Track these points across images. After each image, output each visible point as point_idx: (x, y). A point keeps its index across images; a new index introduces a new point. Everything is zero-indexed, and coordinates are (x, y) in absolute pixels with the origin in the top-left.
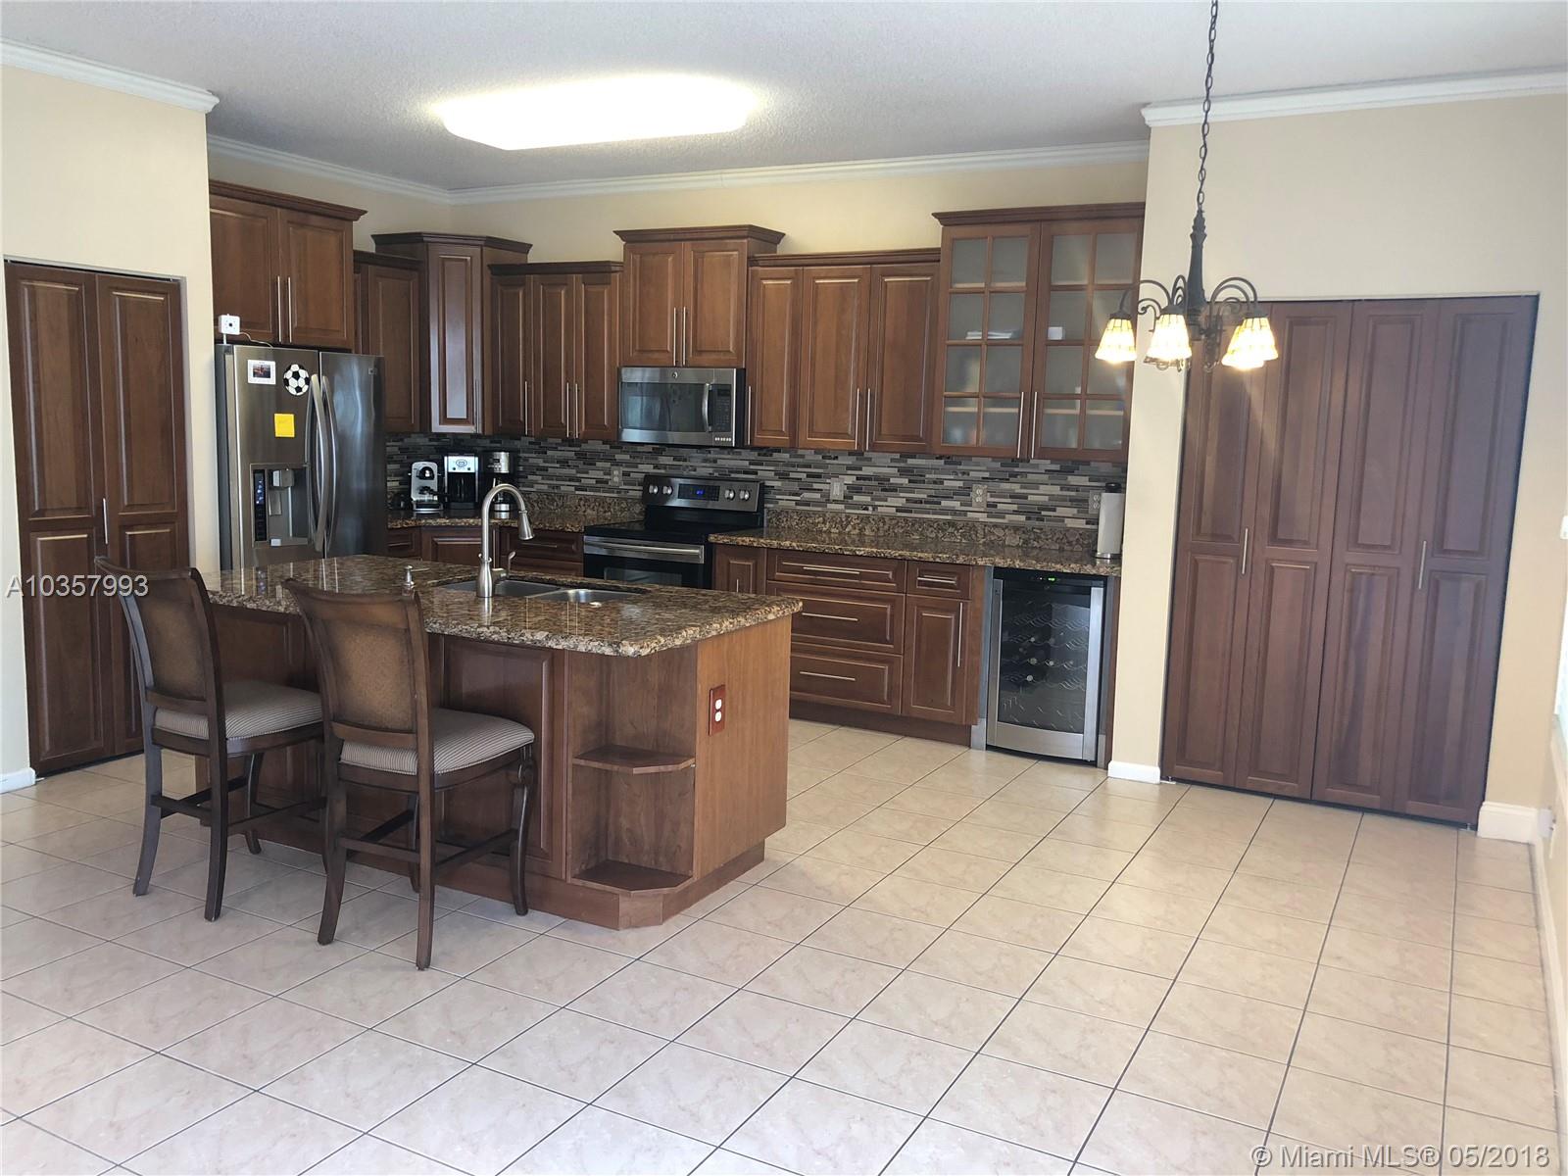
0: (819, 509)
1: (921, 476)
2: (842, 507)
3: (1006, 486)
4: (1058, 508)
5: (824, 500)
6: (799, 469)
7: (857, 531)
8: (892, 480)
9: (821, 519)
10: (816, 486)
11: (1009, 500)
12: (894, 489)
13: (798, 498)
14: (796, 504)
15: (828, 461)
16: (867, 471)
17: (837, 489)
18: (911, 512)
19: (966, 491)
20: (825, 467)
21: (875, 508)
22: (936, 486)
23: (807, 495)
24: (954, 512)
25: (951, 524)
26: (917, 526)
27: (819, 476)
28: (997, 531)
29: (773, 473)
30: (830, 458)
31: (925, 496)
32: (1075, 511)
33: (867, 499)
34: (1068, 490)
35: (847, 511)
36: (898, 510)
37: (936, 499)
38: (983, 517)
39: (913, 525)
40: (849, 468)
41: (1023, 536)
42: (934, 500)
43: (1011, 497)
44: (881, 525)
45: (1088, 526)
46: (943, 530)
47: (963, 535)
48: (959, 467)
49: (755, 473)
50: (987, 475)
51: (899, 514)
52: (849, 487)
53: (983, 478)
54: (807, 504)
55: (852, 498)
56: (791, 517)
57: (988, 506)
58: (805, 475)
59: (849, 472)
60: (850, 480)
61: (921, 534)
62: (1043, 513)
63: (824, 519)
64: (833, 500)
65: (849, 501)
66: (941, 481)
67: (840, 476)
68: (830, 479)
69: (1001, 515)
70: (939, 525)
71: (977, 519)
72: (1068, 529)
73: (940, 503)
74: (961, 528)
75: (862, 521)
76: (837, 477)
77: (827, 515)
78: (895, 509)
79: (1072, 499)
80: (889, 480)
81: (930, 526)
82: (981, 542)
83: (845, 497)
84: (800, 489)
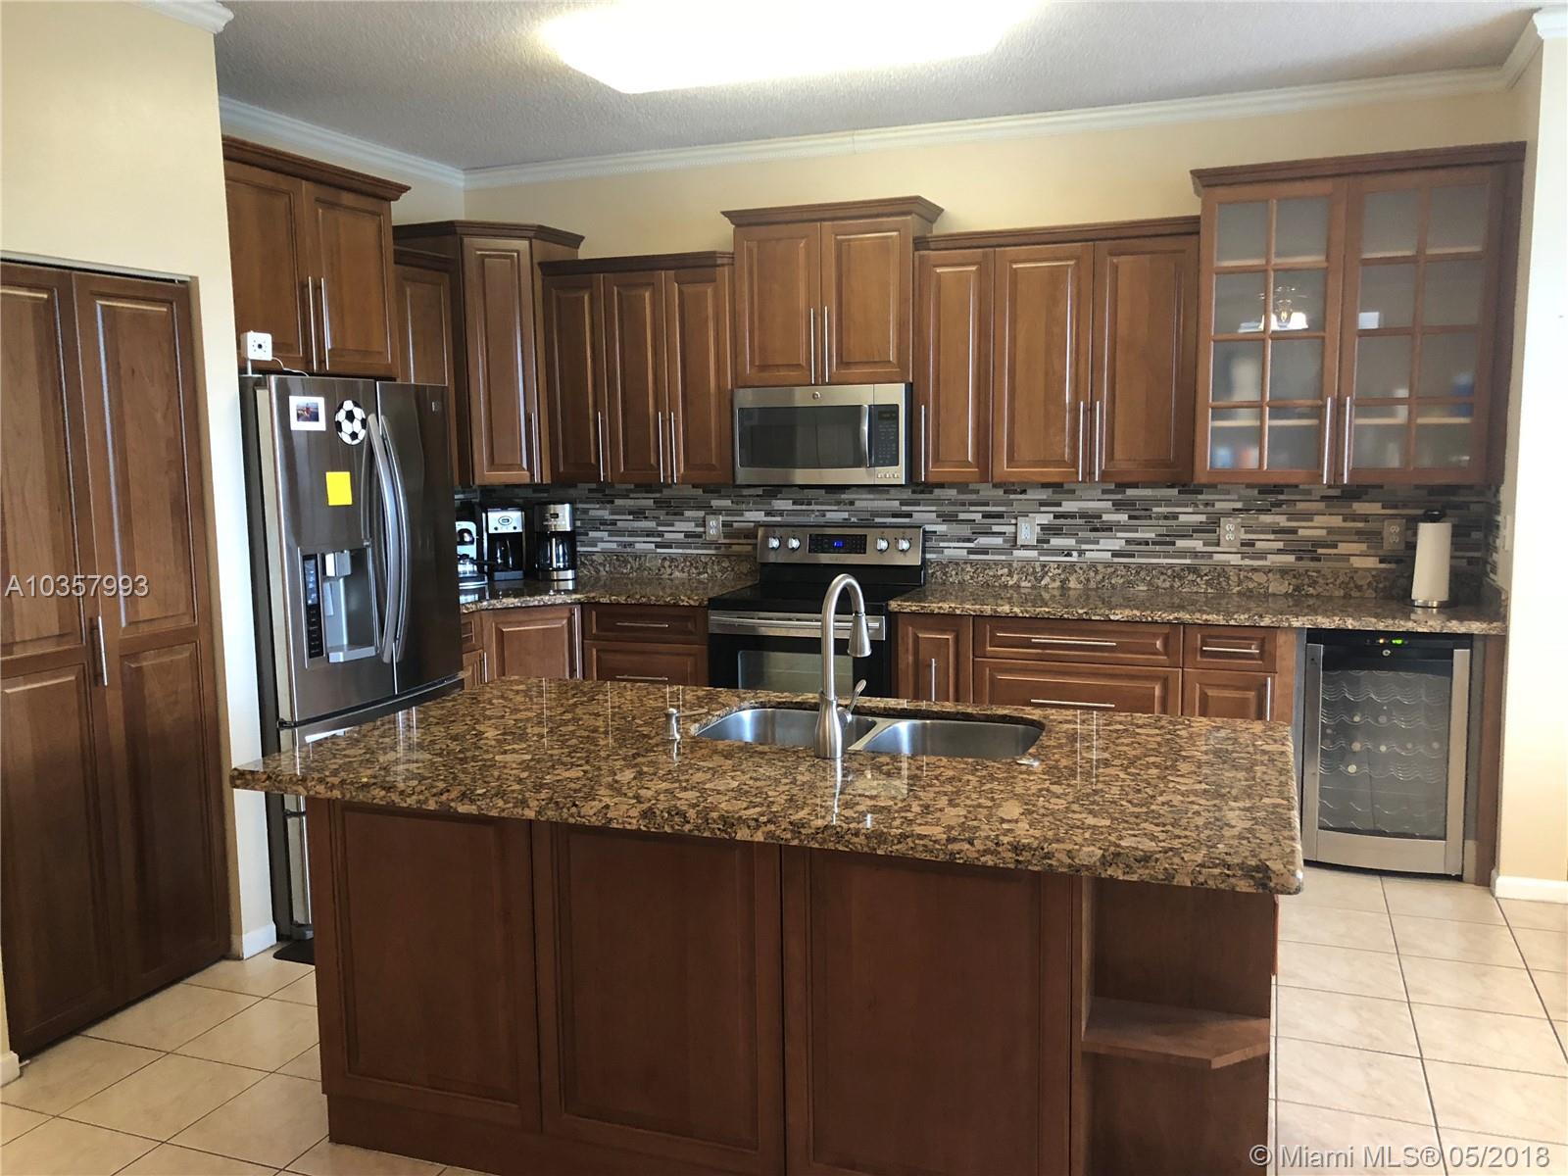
0: (1003, 558)
1: (1147, 510)
2: (1034, 554)
3: (1266, 519)
4: (1340, 544)
5: (1007, 546)
6: (972, 508)
7: (1058, 583)
8: (1105, 517)
9: (1006, 570)
10: (995, 529)
11: (1272, 537)
12: (1108, 528)
13: (972, 545)
14: (969, 553)
15: (1012, 497)
16: (1069, 506)
17: (1028, 532)
18: (1133, 556)
19: (1211, 527)
20: (1010, 503)
21: (1081, 553)
22: (1168, 522)
23: (983, 541)
24: (1195, 554)
25: (1193, 570)
26: (1143, 574)
27: (1000, 516)
28: (1257, 577)
29: (935, 514)
30: (1014, 492)
31: (1153, 535)
32: (1363, 547)
33: (1071, 542)
34: (1354, 521)
35: (1042, 558)
36: (1115, 554)
37: (1168, 539)
38: (1235, 560)
39: (1138, 573)
40: (1043, 504)
41: (1294, 581)
42: (1166, 540)
43: (1274, 532)
44: (1092, 574)
45: (1383, 566)
46: (1181, 578)
47: (1208, 583)
48: (1200, 497)
49: (909, 515)
50: (1239, 505)
51: (1116, 560)
52: (1044, 528)
53: (1234, 510)
54: (984, 551)
55: (1048, 542)
56: (963, 570)
57: (1243, 545)
58: (980, 515)
59: (1043, 509)
60: (1046, 519)
61: (1150, 584)
62: (1320, 551)
63: (1010, 570)
64: (1022, 546)
65: (1045, 546)
66: (1175, 516)
67: (1030, 515)
68: (1016, 519)
69: (1262, 555)
70: (1174, 571)
71: (1229, 562)
72: (1356, 570)
73: (1174, 544)
74: (1206, 575)
75: (1064, 571)
76: (1027, 516)
77: (1015, 565)
78: (1110, 553)
79: (1359, 532)
80: (1101, 517)
81: (1162, 573)
82: (1234, 591)
83: (1038, 541)
84: (973, 533)
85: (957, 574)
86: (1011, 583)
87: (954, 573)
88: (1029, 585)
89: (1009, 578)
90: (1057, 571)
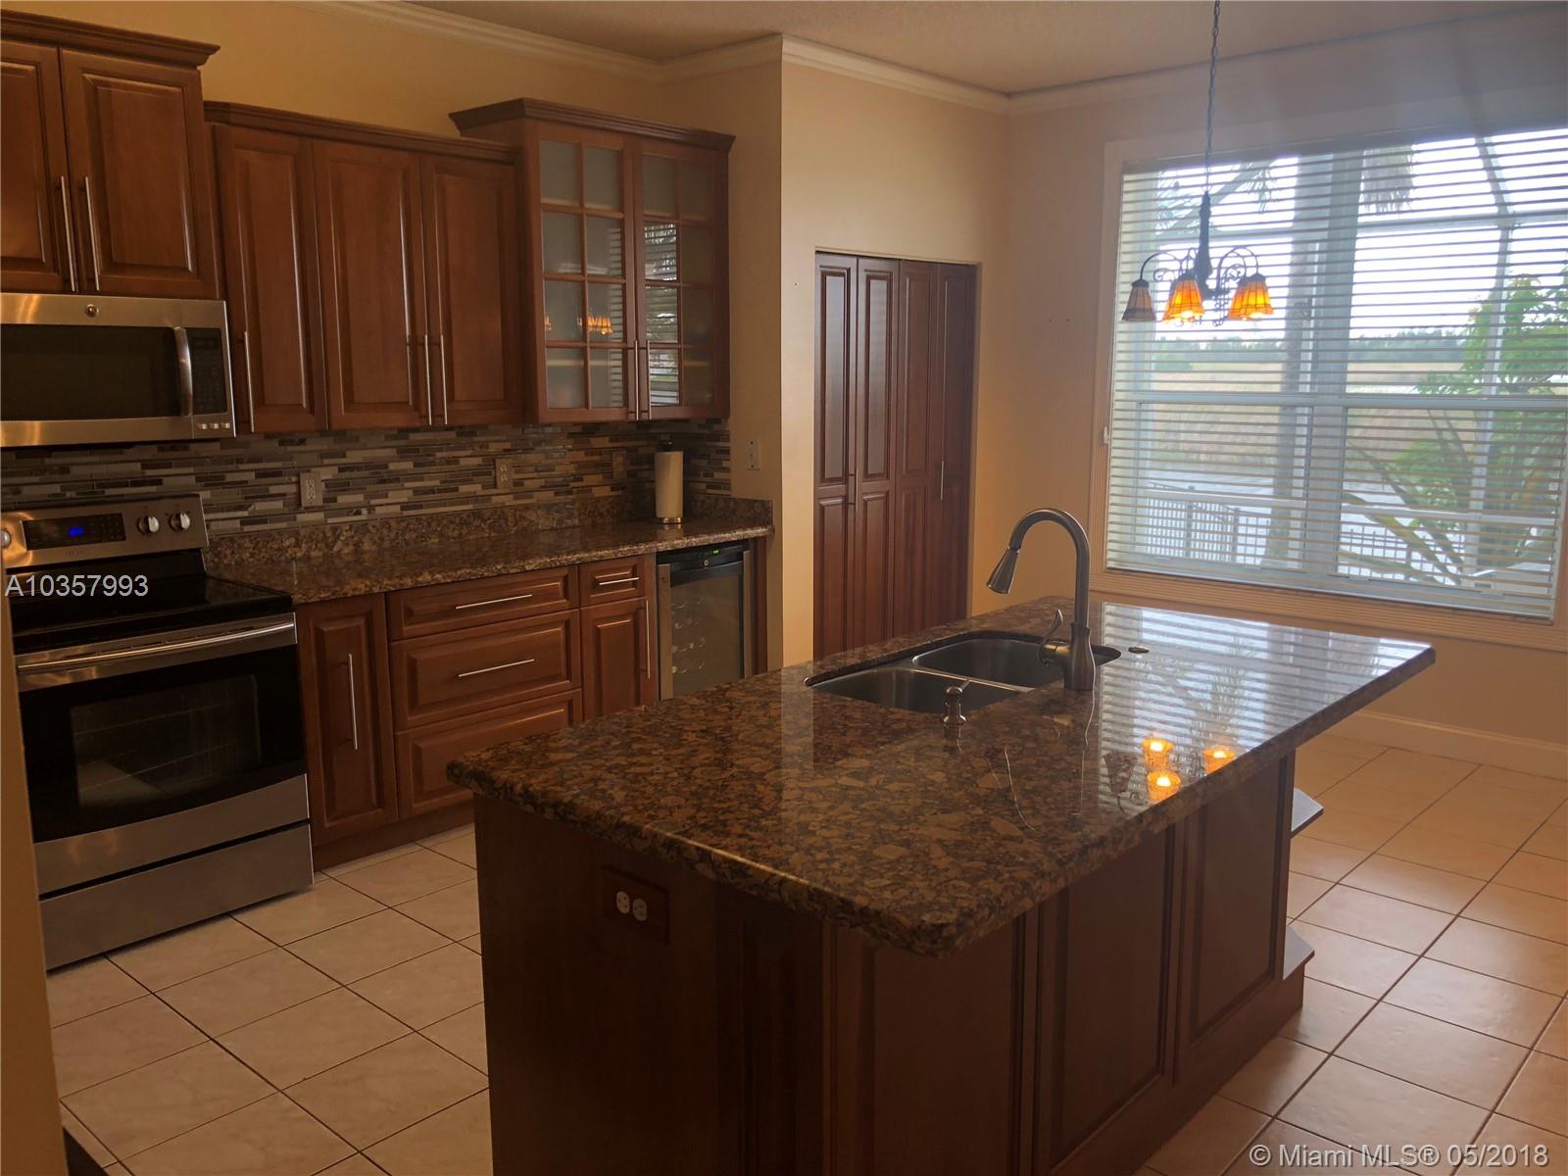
0: (284, 525)
1: (431, 455)
2: (319, 516)
3: (531, 457)
4: (584, 477)
5: (288, 510)
6: (242, 467)
7: (351, 548)
8: (392, 466)
9: (293, 540)
10: (273, 490)
11: (535, 475)
12: (396, 479)
13: (245, 514)
14: (242, 524)
15: (290, 448)
16: (354, 456)
17: (312, 493)
18: (421, 507)
19: (486, 471)
20: (288, 457)
21: (371, 509)
22: (452, 467)
23: (260, 506)
24: (475, 499)
25: (476, 514)
26: (434, 524)
27: (277, 473)
28: (529, 515)
29: (193, 477)
30: (292, 443)
31: (438, 483)
32: (600, 477)
33: (359, 498)
34: (592, 454)
35: (330, 521)
36: (405, 507)
37: (452, 486)
38: (508, 500)
39: (429, 524)
40: (323, 455)
41: (557, 516)
42: (448, 488)
43: (537, 470)
44: (385, 532)
45: (612, 493)
46: (468, 525)
47: (491, 527)
48: (476, 439)
49: (157, 482)
50: (508, 445)
51: (405, 513)
52: (328, 484)
53: (505, 450)
54: (261, 519)
55: (334, 500)
56: (239, 546)
57: (514, 485)
58: (253, 474)
59: (326, 461)
60: (328, 473)
61: (441, 535)
62: (571, 485)
63: (297, 540)
64: (306, 508)
65: (333, 505)
66: (455, 460)
67: (313, 470)
68: (298, 476)
69: (529, 493)
70: (461, 519)
71: (504, 503)
72: (598, 499)
73: (457, 489)
74: (489, 519)
75: (356, 532)
76: (309, 471)
77: (302, 532)
78: (399, 506)
79: (596, 465)
80: (387, 467)
81: (452, 522)
82: (513, 532)
83: (325, 500)
84: (246, 498)
85: (233, 552)
86: (299, 555)
87: (228, 552)
88: (321, 553)
89: (296, 549)
90: (349, 534)
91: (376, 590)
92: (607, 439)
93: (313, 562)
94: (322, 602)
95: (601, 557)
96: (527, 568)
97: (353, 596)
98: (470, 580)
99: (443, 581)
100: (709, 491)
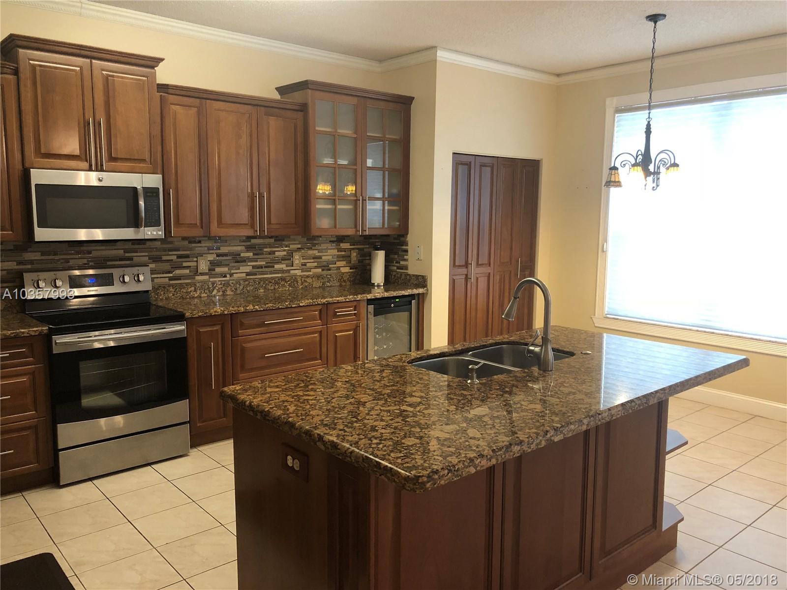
0: (189, 281)
1: (261, 250)
2: (206, 277)
3: (310, 252)
4: (337, 262)
5: (191, 274)
6: (170, 253)
7: (221, 293)
8: (242, 255)
9: (193, 288)
10: (185, 264)
11: (312, 261)
12: (244, 261)
13: (171, 275)
14: (169, 280)
15: (193, 245)
16: (224, 250)
17: (203, 266)
18: (256, 275)
19: (289, 258)
20: (191, 249)
21: (231, 275)
22: (271, 256)
23: (178, 272)
24: (282, 271)
25: (283, 279)
26: (262, 283)
27: (187, 256)
28: (309, 280)
29: (147, 258)
30: (195, 242)
31: (264, 263)
32: (345, 263)
33: (225, 269)
34: (341, 251)
36: (248, 274)
37: (271, 265)
38: (299, 273)
39: (259, 283)
40: (209, 249)
41: (322, 281)
42: (270, 265)
43: (313, 258)
44: (238, 286)
45: (351, 271)
46: (278, 284)
47: (290, 285)
48: (284, 243)
49: (131, 259)
50: (299, 246)
51: (248, 277)
52: (211, 262)
53: (298, 248)
54: (178, 278)
55: (214, 270)
56: (168, 290)
57: (302, 265)
58: (175, 257)
59: (210, 252)
60: (211, 257)
61: (265, 288)
62: (330, 266)
63: (195, 288)
64: (200, 273)
65: (213, 272)
66: (274, 252)
67: (204, 255)
68: (197, 258)
69: (309, 270)
70: (275, 280)
71: (296, 274)
72: (343, 273)
73: (274, 267)
74: (289, 281)
75: (223, 286)
76: (202, 256)
77: (198, 285)
78: (245, 274)
79: (343, 256)
80: (240, 255)
81: (271, 282)
82: (300, 288)
83: (210, 270)
84: (172, 268)
85: (164, 293)
86: (196, 295)
87: (162, 293)
88: (206, 295)
89: (195, 293)
90: (220, 286)
91: (226, 313)
92: (349, 244)
93: (203, 299)
94: (200, 317)
95: (338, 300)
96: (301, 304)
97: (215, 315)
98: (273, 309)
99: (259, 309)
100: (398, 271)
